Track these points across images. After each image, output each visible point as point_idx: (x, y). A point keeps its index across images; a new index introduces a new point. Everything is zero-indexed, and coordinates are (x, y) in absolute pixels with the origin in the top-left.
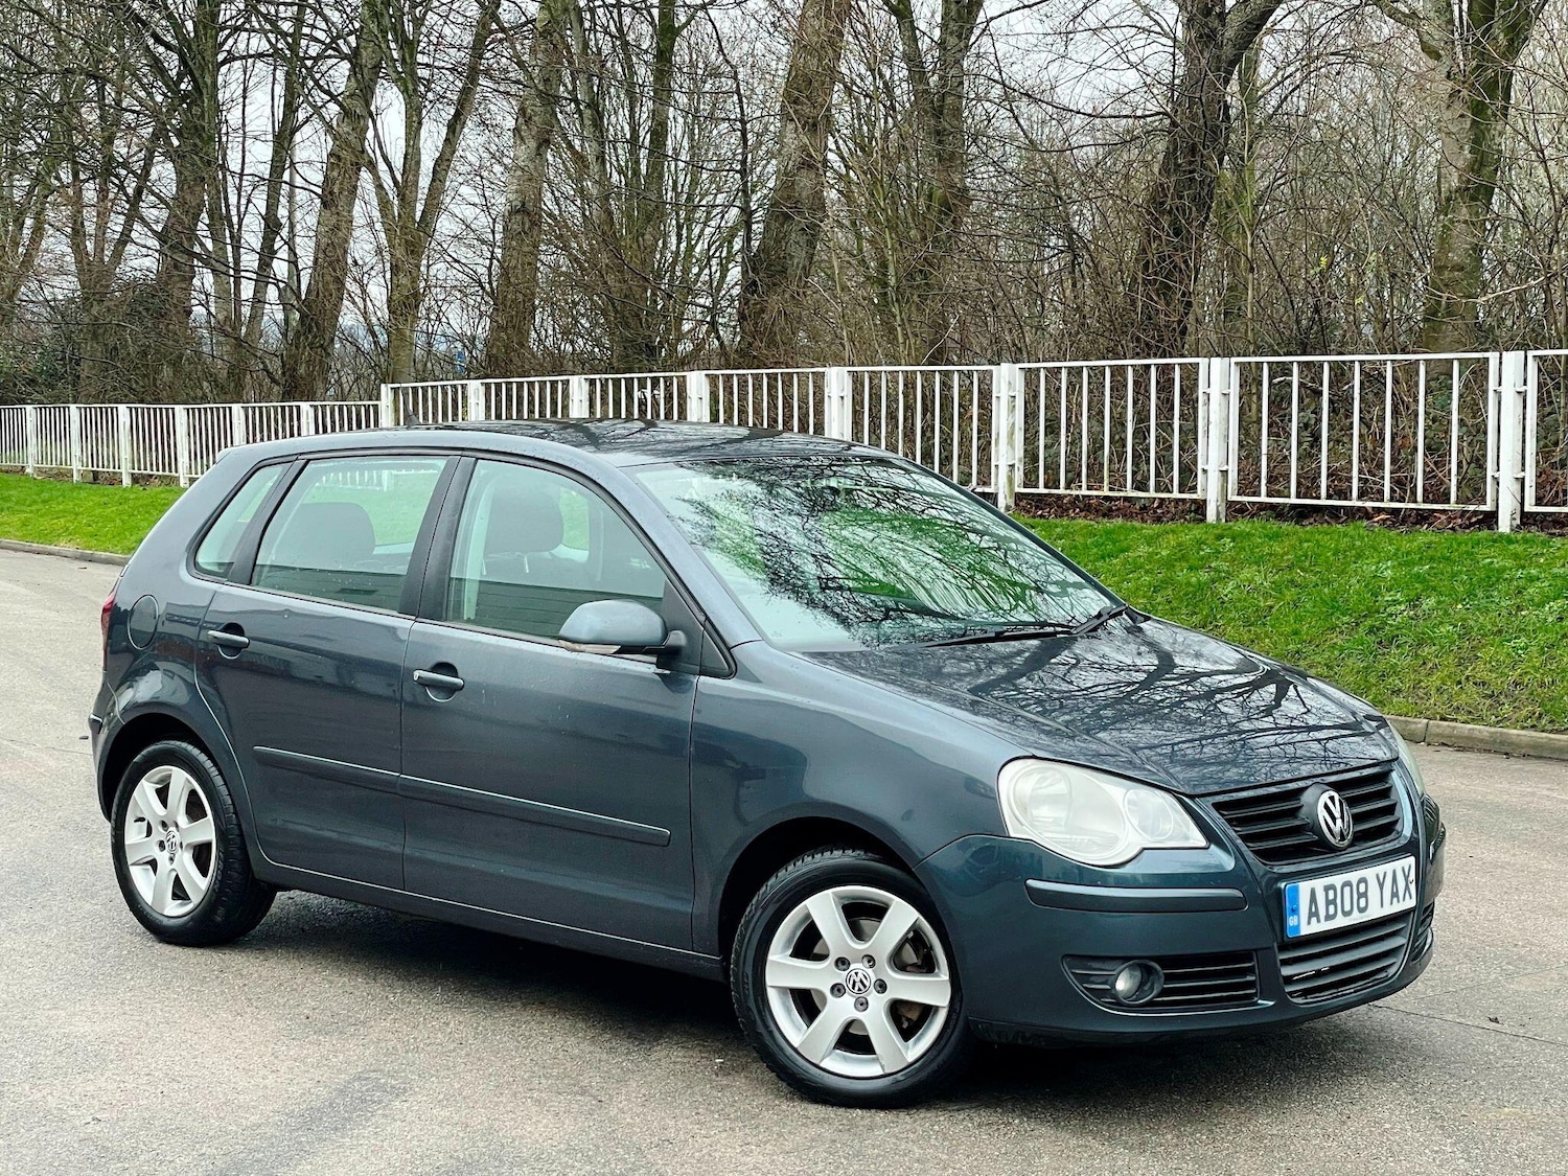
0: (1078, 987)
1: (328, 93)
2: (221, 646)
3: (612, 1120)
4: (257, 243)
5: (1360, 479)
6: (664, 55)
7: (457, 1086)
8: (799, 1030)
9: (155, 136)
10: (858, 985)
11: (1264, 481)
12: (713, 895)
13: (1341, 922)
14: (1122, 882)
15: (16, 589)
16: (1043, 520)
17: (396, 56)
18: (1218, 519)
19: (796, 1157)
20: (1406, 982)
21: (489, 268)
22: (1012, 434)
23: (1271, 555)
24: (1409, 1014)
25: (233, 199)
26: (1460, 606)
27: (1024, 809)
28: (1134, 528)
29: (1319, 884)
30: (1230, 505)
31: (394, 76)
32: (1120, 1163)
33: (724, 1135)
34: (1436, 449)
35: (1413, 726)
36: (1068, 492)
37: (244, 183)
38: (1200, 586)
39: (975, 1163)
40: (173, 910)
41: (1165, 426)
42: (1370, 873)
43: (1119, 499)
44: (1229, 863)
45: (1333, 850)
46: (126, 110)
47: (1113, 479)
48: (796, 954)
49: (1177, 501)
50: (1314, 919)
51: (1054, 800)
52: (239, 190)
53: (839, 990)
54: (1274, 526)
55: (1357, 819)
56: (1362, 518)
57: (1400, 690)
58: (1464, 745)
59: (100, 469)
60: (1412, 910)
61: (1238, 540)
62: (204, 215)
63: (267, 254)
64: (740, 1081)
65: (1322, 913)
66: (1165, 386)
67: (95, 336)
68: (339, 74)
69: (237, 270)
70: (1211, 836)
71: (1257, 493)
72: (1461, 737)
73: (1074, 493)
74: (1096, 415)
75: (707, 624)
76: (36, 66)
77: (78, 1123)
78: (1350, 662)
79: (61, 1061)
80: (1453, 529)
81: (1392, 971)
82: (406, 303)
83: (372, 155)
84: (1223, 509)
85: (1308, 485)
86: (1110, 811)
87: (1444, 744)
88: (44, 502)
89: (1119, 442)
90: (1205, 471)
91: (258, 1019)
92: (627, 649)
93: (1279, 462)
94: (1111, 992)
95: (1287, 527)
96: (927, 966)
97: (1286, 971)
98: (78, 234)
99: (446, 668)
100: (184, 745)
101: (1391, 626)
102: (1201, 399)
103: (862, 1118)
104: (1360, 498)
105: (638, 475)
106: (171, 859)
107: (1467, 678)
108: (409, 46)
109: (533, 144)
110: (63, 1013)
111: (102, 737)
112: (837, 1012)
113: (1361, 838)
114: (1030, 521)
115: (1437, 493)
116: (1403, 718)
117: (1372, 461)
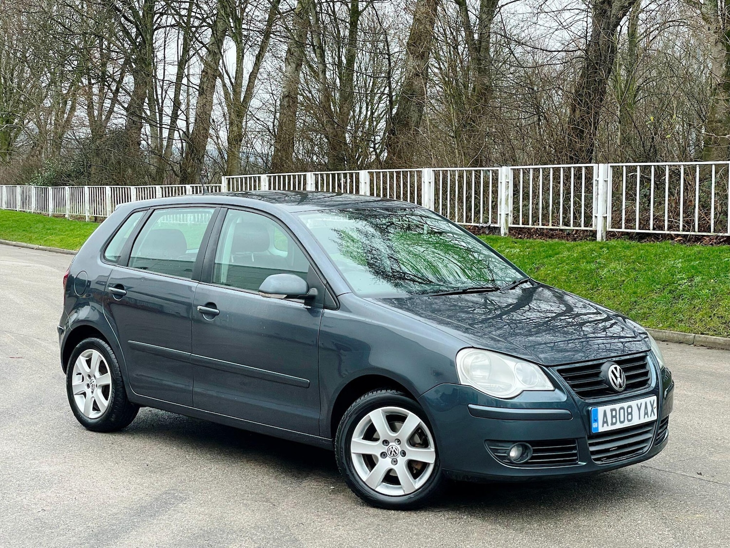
0: (492, 455)
1: (201, 43)
2: (114, 294)
3: (277, 513)
4: (170, 112)
5: (668, 221)
6: (354, 24)
7: (210, 497)
8: (366, 473)
9: (125, 63)
10: (393, 452)
11: (623, 222)
12: (329, 410)
13: (619, 426)
14: (514, 406)
15: (54, 270)
16: (521, 240)
17: (232, 25)
18: (602, 239)
19: (360, 532)
20: (652, 454)
21: (273, 123)
22: (508, 199)
23: (625, 256)
24: (660, 470)
25: (159, 92)
26: (712, 281)
27: (468, 371)
28: (562, 244)
29: (608, 408)
30: (608, 233)
31: (231, 35)
32: (510, 537)
33: (328, 521)
34: (705, 206)
35: (688, 337)
36: (533, 226)
37: (164, 84)
38: (591, 271)
39: (442, 536)
40: (93, 415)
41: (578, 196)
42: (634, 403)
43: (557, 230)
44: (564, 398)
45: (616, 392)
46: (112, 51)
47: (554, 221)
48: (365, 438)
49: (584, 231)
50: (605, 425)
51: (482, 367)
52: (162, 87)
53: (384, 455)
54: (627, 242)
55: (628, 378)
56: (669, 239)
57: (682, 320)
58: (711, 346)
59: (98, 215)
60: (656, 421)
61: (610, 249)
62: (146, 99)
63: (175, 117)
64: (340, 497)
65: (609, 422)
66: (578, 177)
67: (98, 155)
68: (207, 35)
69: (161, 124)
70: (556, 385)
71: (620, 228)
72: (710, 342)
73: (536, 227)
74: (546, 190)
75: (327, 285)
76: (72, 32)
77: (35, 511)
78: (659, 307)
79: (32, 483)
80: (712, 244)
81: (645, 449)
82: (236, 139)
83: (221, 71)
84: (604, 235)
85: (644, 224)
86: (509, 373)
87: (702, 346)
88: (72, 230)
89: (556, 203)
90: (596, 217)
91: (125, 465)
92: (290, 296)
93: (631, 213)
94: (507, 457)
95: (633, 243)
96: (425, 444)
97: (592, 449)
98: (90, 107)
99: (211, 305)
100: (98, 340)
101: (679, 290)
102: (594, 183)
103: (394, 515)
104: (668, 229)
105: (299, 216)
106: (92, 392)
107: (714, 315)
108: (238, 21)
109: (294, 65)
110: (37, 462)
111: (63, 336)
112: (384, 465)
113: (629, 387)
114: (515, 240)
115: (704, 227)
116: (683, 333)
117: (674, 212)
